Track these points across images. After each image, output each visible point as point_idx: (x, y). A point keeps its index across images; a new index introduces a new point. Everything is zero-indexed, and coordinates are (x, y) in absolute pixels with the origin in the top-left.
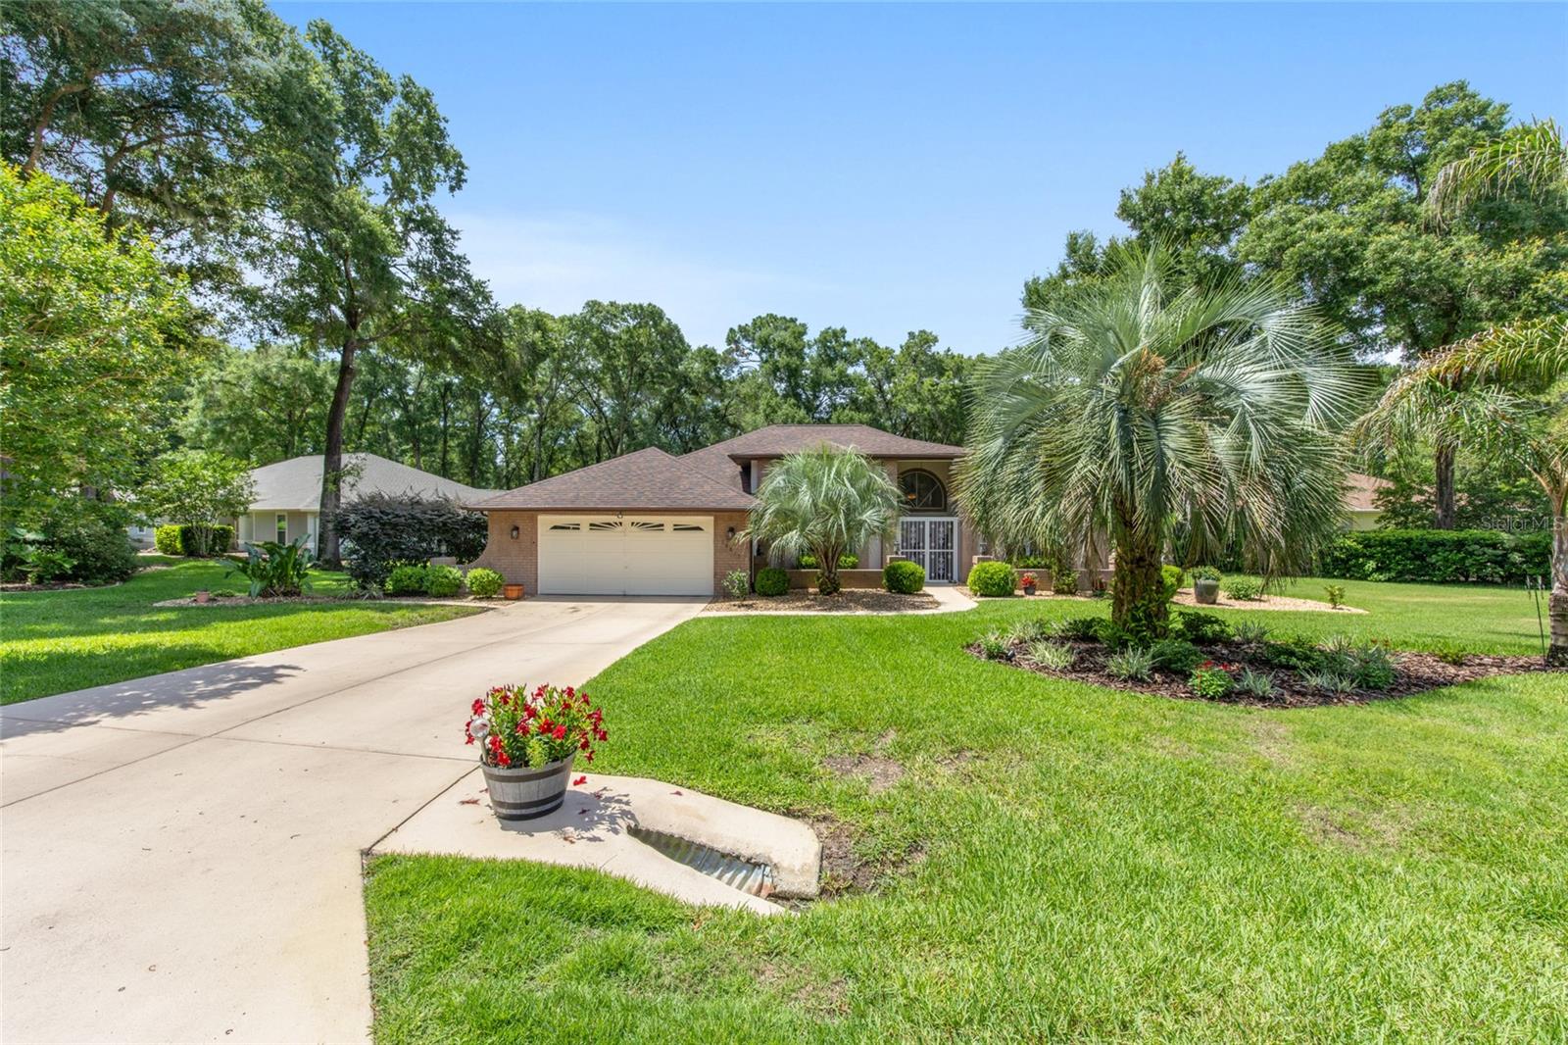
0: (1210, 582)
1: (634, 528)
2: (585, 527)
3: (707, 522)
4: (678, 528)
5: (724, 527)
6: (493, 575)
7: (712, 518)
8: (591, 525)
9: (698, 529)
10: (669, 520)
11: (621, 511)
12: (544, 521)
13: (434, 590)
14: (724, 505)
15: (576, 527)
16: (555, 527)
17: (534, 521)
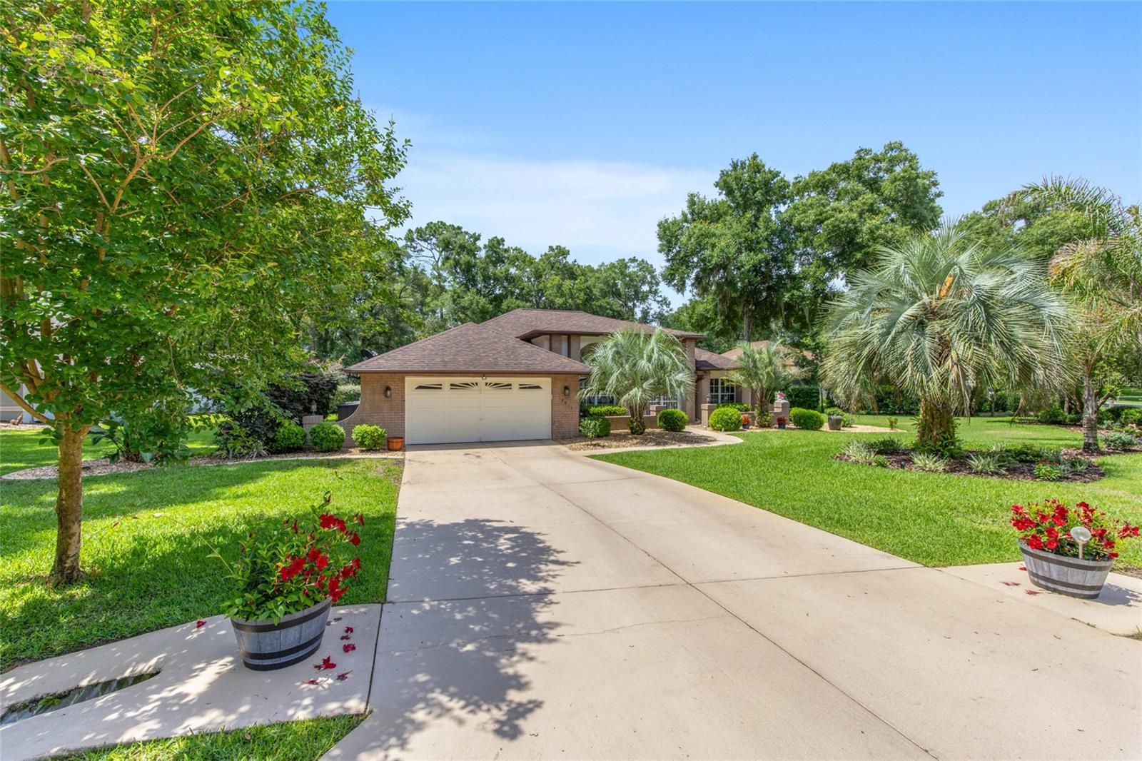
0: (839, 417)
1: (487, 388)
2: (446, 387)
3: (546, 382)
4: (523, 387)
5: (560, 386)
6: (380, 430)
7: (550, 379)
8: (452, 385)
9: (538, 387)
10: (516, 381)
11: (483, 374)
12: (411, 382)
13: (325, 445)
14: (559, 369)
15: (438, 387)
16: (420, 387)
17: (403, 381)
